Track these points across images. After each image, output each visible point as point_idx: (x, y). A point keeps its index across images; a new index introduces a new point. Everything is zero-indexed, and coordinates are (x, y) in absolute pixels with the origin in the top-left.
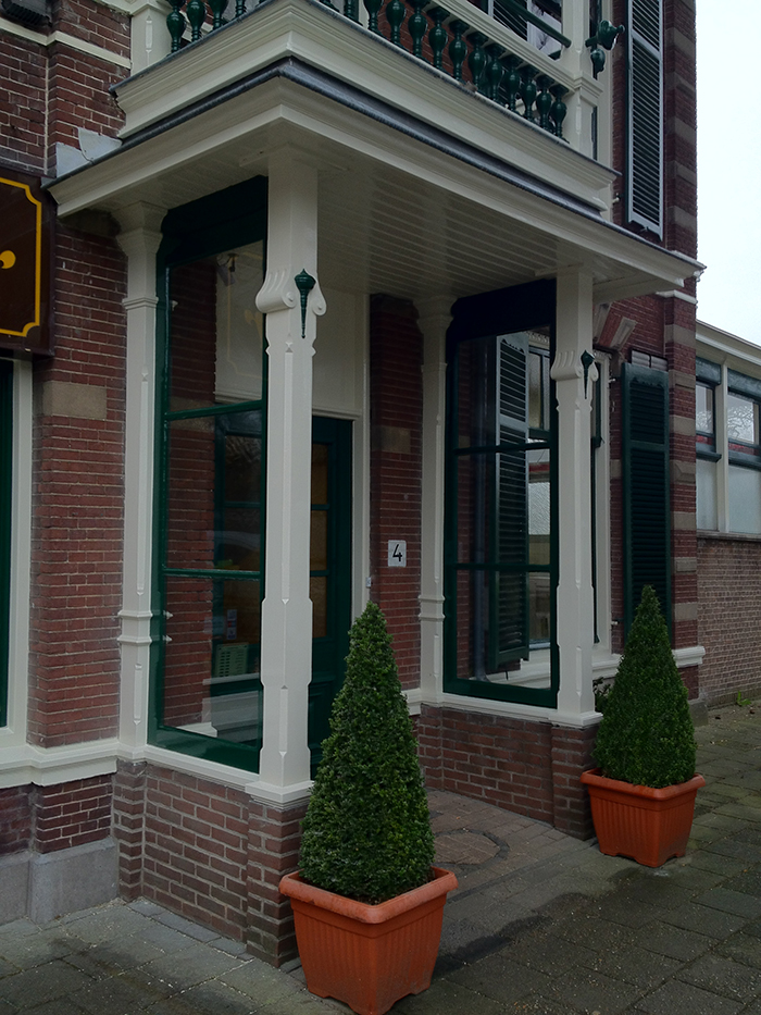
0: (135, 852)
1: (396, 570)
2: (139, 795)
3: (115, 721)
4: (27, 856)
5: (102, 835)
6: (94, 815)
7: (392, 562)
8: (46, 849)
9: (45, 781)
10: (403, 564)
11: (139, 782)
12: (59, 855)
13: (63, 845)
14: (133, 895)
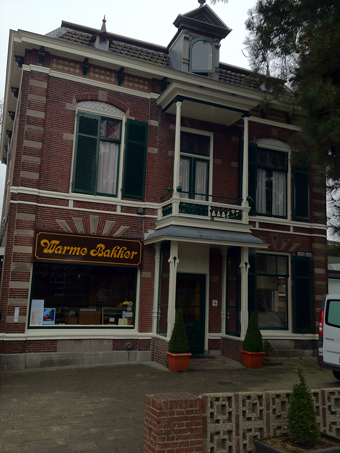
0: (153, 353)
1: (214, 306)
2: (154, 343)
3: (152, 330)
4: (136, 351)
5: (149, 350)
6: (148, 346)
7: (214, 305)
8: (139, 350)
9: (139, 338)
10: (217, 305)
11: (154, 341)
12: (141, 351)
13: (142, 350)
14: (153, 360)
